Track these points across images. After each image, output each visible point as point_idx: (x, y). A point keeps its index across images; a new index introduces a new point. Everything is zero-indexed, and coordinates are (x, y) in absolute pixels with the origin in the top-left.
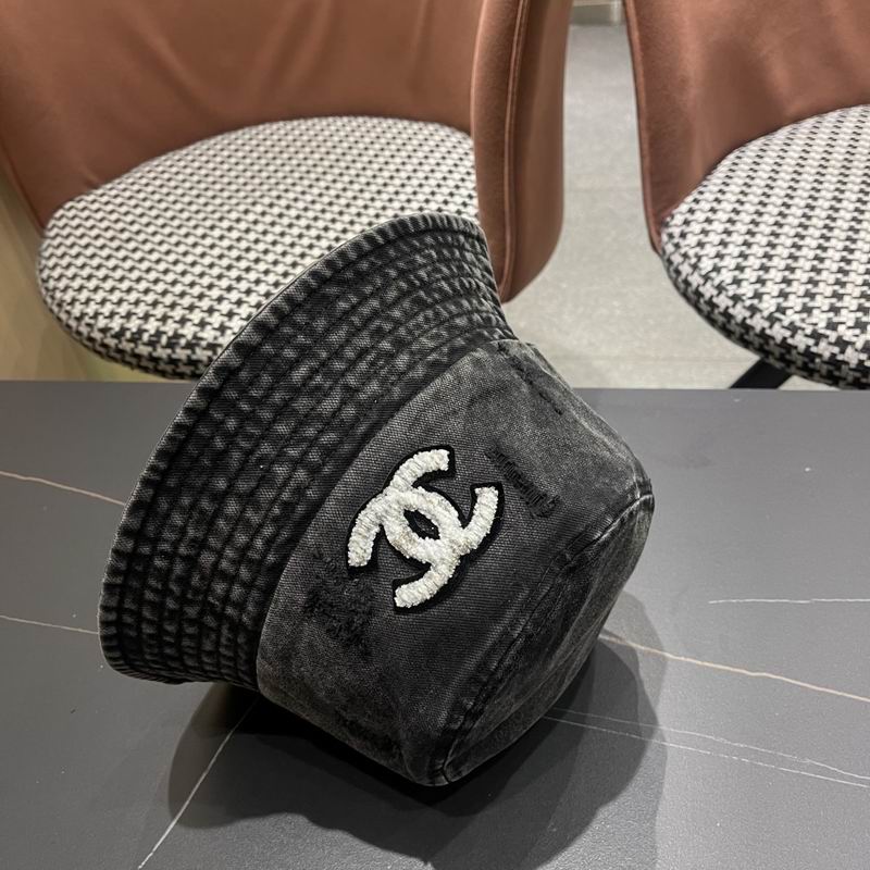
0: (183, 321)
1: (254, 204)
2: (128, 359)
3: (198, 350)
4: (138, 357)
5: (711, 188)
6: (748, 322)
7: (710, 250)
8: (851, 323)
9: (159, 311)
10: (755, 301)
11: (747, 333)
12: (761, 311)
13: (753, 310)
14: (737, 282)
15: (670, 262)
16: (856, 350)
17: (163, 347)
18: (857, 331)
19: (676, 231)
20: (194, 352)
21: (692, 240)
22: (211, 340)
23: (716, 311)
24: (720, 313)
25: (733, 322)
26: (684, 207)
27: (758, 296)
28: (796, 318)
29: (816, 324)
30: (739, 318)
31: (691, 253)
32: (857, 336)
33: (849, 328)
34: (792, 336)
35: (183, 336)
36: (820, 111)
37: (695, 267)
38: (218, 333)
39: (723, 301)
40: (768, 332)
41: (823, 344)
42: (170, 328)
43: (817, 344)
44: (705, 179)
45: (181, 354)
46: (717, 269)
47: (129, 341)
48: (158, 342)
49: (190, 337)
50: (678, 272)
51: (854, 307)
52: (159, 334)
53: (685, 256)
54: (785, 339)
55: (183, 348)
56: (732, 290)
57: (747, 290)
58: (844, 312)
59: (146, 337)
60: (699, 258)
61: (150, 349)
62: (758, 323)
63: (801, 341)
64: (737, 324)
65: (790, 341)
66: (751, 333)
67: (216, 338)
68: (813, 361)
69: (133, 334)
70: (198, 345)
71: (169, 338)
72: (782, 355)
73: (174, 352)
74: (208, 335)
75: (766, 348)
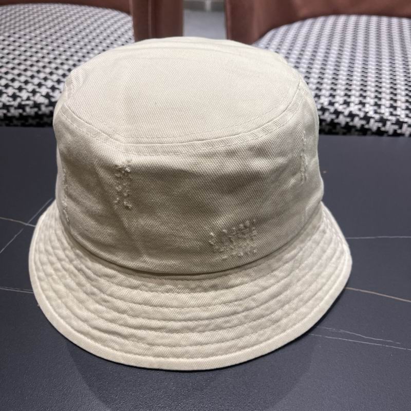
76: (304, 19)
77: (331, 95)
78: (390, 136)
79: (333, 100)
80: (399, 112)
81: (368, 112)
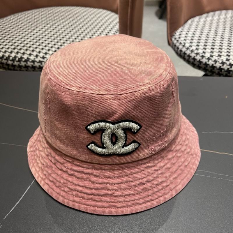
0: (24, 54)
1: (47, 25)
2: (5, 66)
3: (29, 63)
4: (8, 65)
6: (201, 60)
7: (188, 41)
9: (16, 51)
10: (203, 54)
11: (200, 64)
12: (205, 57)
13: (203, 57)
14: (197, 49)
15: (175, 46)
17: (17, 62)
19: (177, 37)
20: (27, 63)
21: (182, 39)
22: (33, 59)
23: (191, 58)
24: (192, 59)
25: (196, 61)
26: (179, 31)
27: (204, 53)
28: (216, 58)
29: (223, 60)
30: (198, 60)
31: (182, 42)
34: (215, 64)
35: (24, 58)
36: (214, 11)
37: (184, 46)
38: (35, 57)
39: (193, 55)
40: (208, 63)
41: (225, 65)
42: (19, 56)
43: (223, 65)
45: (23, 64)
46: (191, 46)
47: (5, 59)
48: (15, 59)
49: (26, 58)
50: (178, 48)
52: (15, 57)
53: (181, 43)
54: (213, 65)
55: (24, 62)
56: (196, 51)
57: (200, 51)
58: (231, 56)
59: (11, 58)
60: (185, 43)
61: (12, 62)
62: (204, 60)
63: (218, 65)
64: (197, 62)
65: (214, 65)
66: (202, 64)
67: (34, 59)
68: (221, 71)
69: (7, 57)
70: (28, 61)
71: (19, 59)
72: (211, 70)
73: (20, 63)
74: (32, 58)
75: (206, 68)
76: (208, 12)
77: (227, 55)
79: (229, 58)
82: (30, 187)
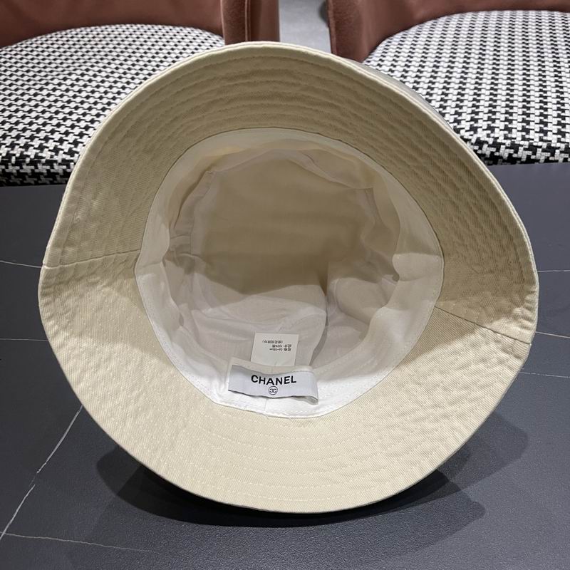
0: (27, 147)
1: (70, 74)
3: (39, 166)
5: (374, 58)
8: (468, 128)
9: (8, 141)
16: (472, 144)
17: (13, 165)
18: (472, 133)
20: (36, 167)
22: (48, 158)
32: (472, 135)
33: (467, 131)
35: (28, 156)
38: (53, 153)
42: (17, 151)
44: (370, 55)
45: (27, 169)
48: (10, 161)
49: (32, 157)
51: (469, 119)
52: (9, 156)
55: (28, 165)
58: (463, 122)
67: (52, 157)
70: (40, 162)
71: (16, 158)
73: (21, 168)
74: (46, 154)
77: (456, 121)
78: (522, 163)
79: (459, 127)
80: (532, 135)
81: (498, 138)
82: (78, 414)
